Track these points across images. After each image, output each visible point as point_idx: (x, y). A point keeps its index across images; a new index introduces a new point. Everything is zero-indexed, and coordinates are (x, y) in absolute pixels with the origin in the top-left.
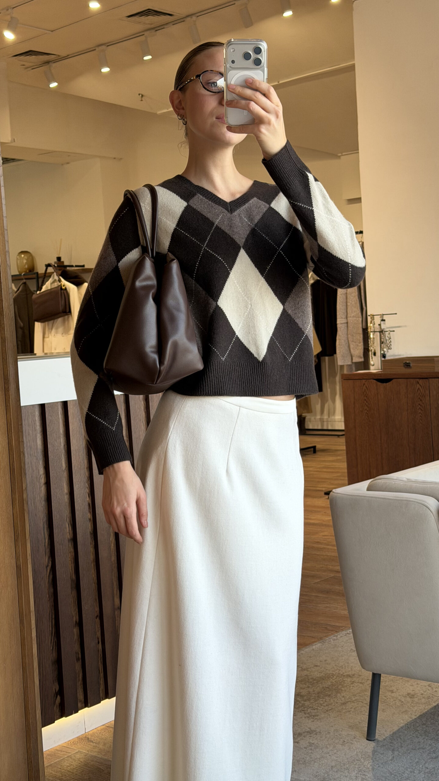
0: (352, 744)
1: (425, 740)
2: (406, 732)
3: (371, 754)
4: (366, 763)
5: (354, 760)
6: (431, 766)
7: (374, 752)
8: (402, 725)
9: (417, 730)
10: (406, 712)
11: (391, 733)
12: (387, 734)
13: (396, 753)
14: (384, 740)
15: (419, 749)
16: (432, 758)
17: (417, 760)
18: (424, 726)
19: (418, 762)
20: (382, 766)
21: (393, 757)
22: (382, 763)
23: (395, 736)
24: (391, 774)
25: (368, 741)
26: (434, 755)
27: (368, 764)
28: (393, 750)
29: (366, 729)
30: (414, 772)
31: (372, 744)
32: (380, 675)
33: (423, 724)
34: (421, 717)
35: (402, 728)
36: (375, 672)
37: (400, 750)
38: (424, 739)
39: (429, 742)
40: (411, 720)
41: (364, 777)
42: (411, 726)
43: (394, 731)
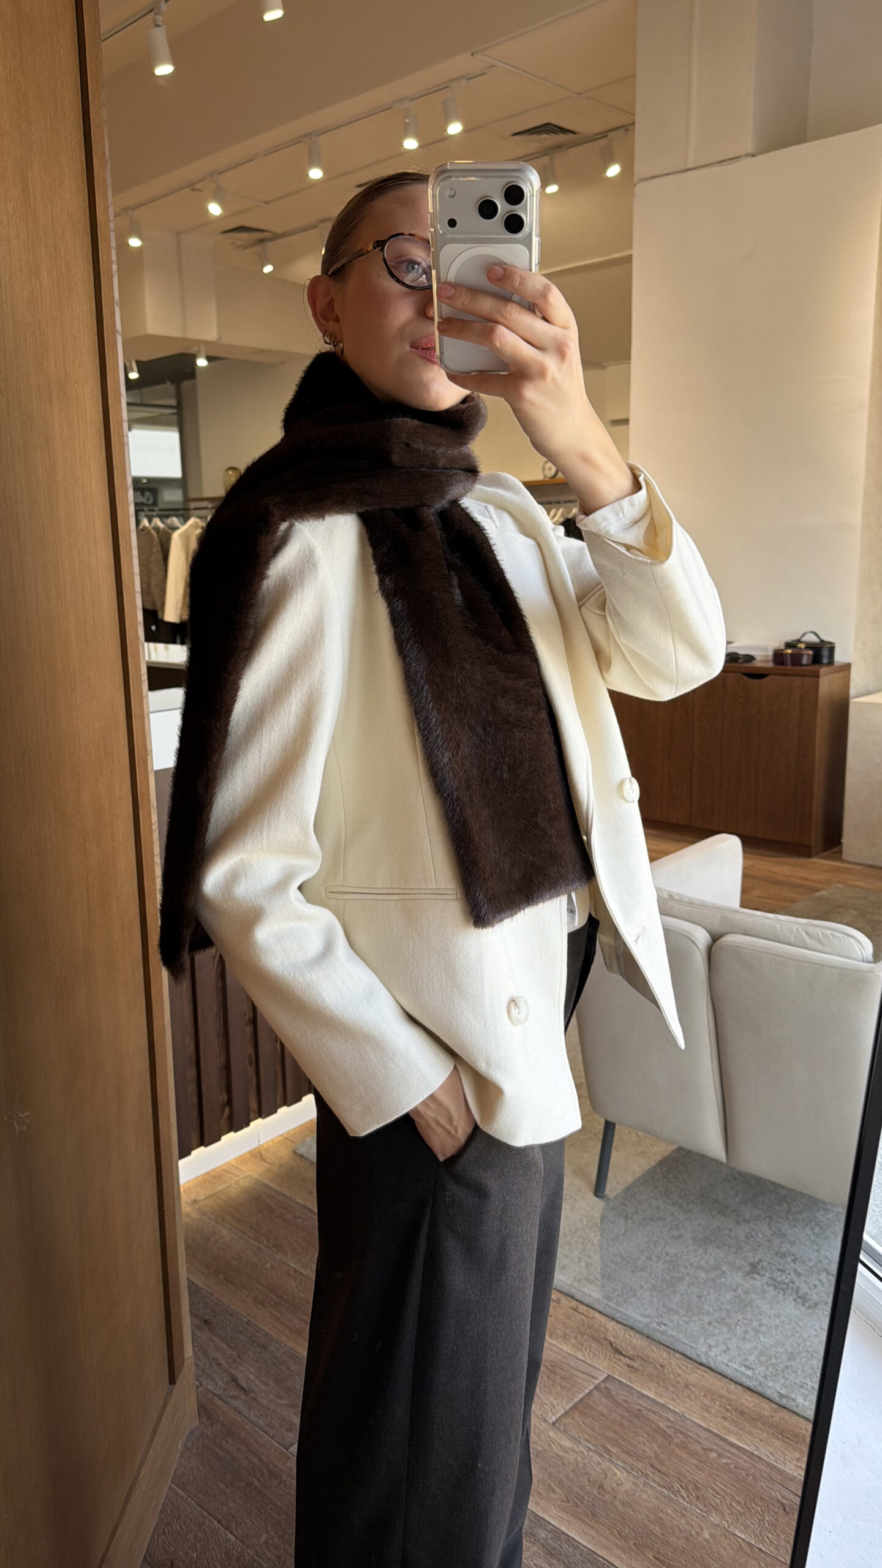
0: (575, 1200)
1: (666, 1204)
2: (642, 1188)
3: (599, 1221)
4: (592, 1235)
5: (577, 1229)
6: (672, 1251)
7: (603, 1218)
8: (638, 1175)
9: (657, 1187)
10: (643, 1153)
11: (624, 1187)
12: (620, 1188)
13: (629, 1222)
14: (616, 1198)
15: (658, 1219)
16: (673, 1237)
17: (655, 1239)
18: (665, 1181)
19: (656, 1242)
20: (611, 1243)
21: (626, 1229)
22: (612, 1239)
23: (630, 1192)
24: (623, 1259)
25: (595, 1198)
26: (676, 1233)
27: (595, 1237)
28: (626, 1218)
29: (594, 1177)
30: (651, 1260)
31: (600, 1204)
32: (614, 1125)
33: (665, 1177)
34: (662, 1163)
35: (638, 1180)
36: (610, 1119)
37: (635, 1217)
38: (664, 1202)
39: (672, 1208)
40: (648, 1167)
41: (588, 1259)
42: (649, 1178)
43: (628, 1184)
